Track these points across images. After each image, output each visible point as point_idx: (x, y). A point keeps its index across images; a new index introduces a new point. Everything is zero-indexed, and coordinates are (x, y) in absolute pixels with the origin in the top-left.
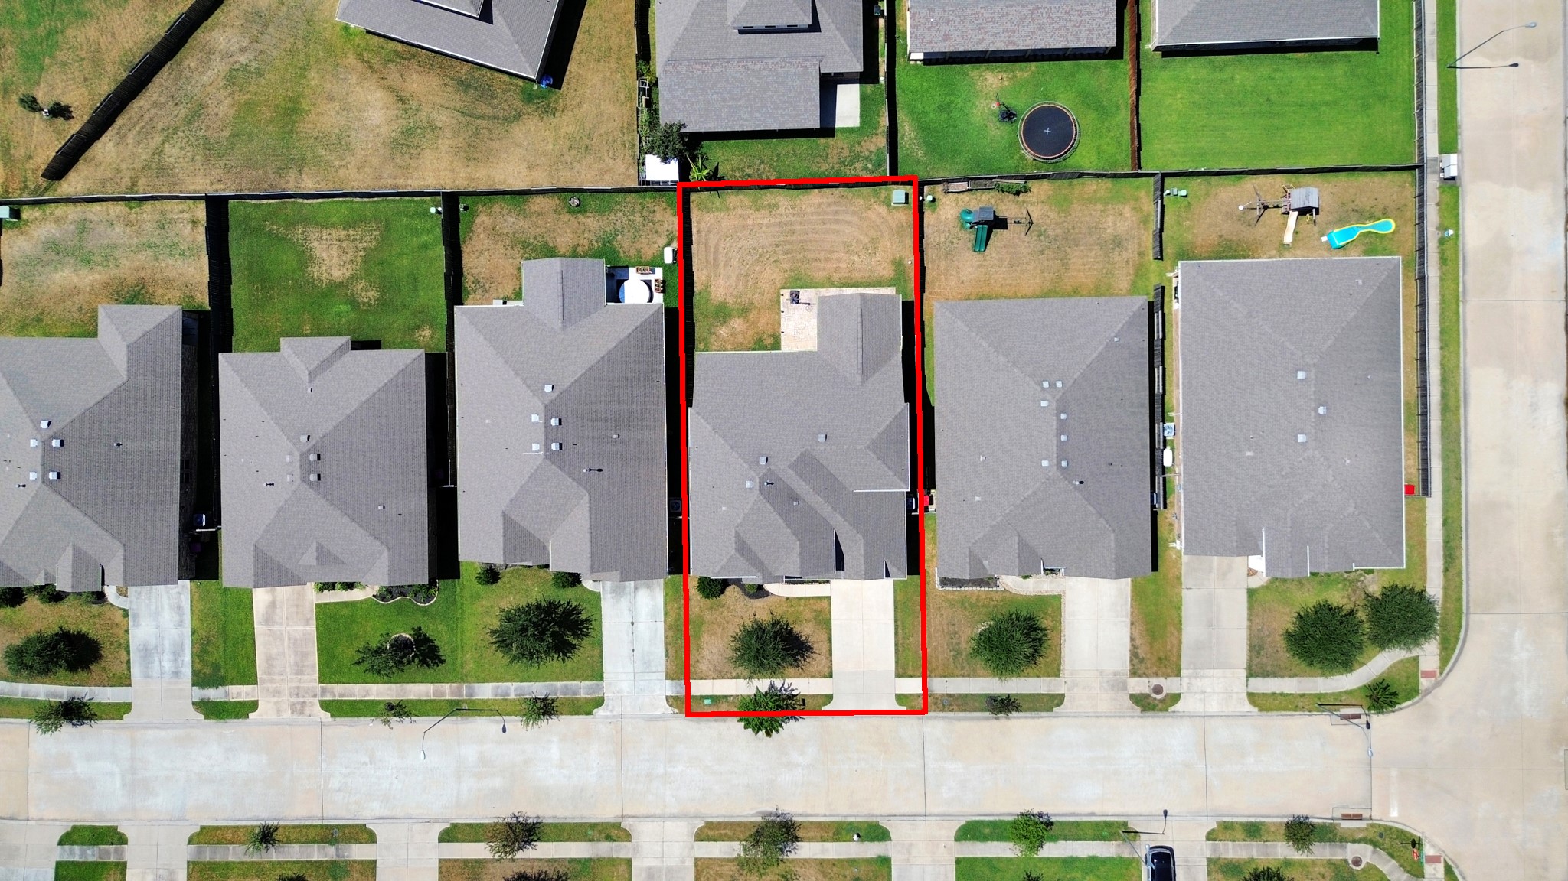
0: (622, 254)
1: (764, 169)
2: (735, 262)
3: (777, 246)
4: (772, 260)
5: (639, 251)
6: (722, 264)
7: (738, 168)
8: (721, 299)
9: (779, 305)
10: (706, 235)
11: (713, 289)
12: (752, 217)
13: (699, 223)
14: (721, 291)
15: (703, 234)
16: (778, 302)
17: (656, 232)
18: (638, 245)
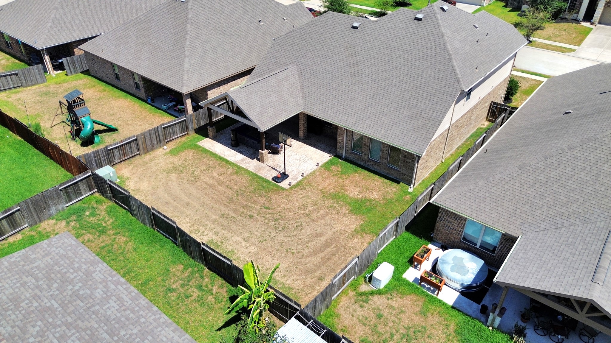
0: (453, 327)
1: (175, 282)
2: (308, 231)
3: (251, 217)
4: (269, 211)
5: (423, 313)
6: (323, 239)
7: (203, 304)
8: (353, 217)
9: (300, 182)
10: (316, 270)
11: (354, 227)
12: (247, 251)
13: (312, 287)
14: (346, 221)
15: (318, 273)
16: (298, 184)
17: (379, 316)
18: (418, 320)
